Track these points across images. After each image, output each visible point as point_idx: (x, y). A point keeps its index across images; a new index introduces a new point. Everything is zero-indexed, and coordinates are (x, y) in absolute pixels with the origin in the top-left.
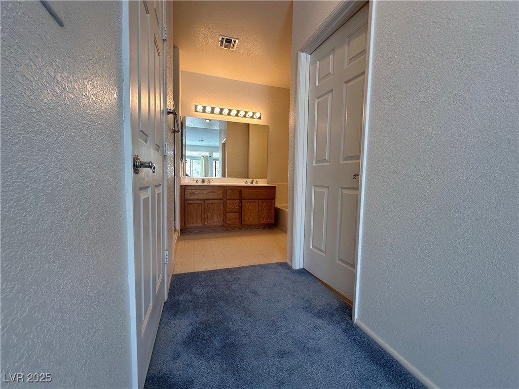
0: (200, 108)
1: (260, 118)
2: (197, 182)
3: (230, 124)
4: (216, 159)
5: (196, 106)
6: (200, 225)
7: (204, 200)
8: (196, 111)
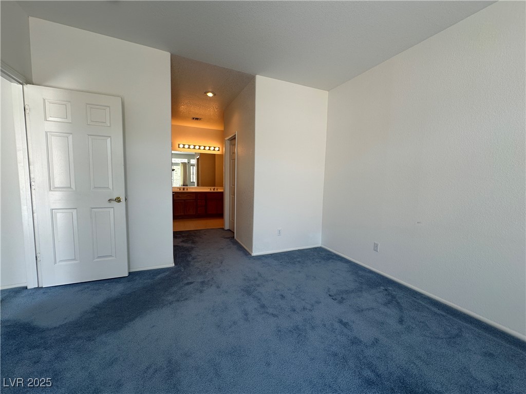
0: (181, 146)
1: (219, 150)
2: (180, 189)
3: (201, 154)
4: (193, 165)
5: (179, 145)
6: (182, 214)
7: (184, 200)
8: (179, 147)
